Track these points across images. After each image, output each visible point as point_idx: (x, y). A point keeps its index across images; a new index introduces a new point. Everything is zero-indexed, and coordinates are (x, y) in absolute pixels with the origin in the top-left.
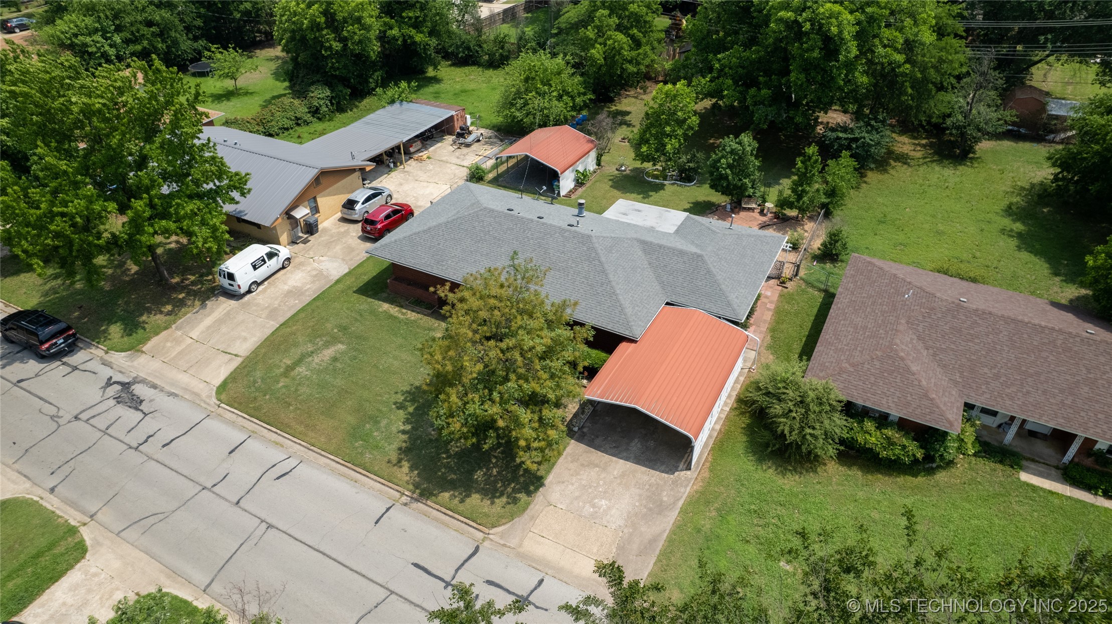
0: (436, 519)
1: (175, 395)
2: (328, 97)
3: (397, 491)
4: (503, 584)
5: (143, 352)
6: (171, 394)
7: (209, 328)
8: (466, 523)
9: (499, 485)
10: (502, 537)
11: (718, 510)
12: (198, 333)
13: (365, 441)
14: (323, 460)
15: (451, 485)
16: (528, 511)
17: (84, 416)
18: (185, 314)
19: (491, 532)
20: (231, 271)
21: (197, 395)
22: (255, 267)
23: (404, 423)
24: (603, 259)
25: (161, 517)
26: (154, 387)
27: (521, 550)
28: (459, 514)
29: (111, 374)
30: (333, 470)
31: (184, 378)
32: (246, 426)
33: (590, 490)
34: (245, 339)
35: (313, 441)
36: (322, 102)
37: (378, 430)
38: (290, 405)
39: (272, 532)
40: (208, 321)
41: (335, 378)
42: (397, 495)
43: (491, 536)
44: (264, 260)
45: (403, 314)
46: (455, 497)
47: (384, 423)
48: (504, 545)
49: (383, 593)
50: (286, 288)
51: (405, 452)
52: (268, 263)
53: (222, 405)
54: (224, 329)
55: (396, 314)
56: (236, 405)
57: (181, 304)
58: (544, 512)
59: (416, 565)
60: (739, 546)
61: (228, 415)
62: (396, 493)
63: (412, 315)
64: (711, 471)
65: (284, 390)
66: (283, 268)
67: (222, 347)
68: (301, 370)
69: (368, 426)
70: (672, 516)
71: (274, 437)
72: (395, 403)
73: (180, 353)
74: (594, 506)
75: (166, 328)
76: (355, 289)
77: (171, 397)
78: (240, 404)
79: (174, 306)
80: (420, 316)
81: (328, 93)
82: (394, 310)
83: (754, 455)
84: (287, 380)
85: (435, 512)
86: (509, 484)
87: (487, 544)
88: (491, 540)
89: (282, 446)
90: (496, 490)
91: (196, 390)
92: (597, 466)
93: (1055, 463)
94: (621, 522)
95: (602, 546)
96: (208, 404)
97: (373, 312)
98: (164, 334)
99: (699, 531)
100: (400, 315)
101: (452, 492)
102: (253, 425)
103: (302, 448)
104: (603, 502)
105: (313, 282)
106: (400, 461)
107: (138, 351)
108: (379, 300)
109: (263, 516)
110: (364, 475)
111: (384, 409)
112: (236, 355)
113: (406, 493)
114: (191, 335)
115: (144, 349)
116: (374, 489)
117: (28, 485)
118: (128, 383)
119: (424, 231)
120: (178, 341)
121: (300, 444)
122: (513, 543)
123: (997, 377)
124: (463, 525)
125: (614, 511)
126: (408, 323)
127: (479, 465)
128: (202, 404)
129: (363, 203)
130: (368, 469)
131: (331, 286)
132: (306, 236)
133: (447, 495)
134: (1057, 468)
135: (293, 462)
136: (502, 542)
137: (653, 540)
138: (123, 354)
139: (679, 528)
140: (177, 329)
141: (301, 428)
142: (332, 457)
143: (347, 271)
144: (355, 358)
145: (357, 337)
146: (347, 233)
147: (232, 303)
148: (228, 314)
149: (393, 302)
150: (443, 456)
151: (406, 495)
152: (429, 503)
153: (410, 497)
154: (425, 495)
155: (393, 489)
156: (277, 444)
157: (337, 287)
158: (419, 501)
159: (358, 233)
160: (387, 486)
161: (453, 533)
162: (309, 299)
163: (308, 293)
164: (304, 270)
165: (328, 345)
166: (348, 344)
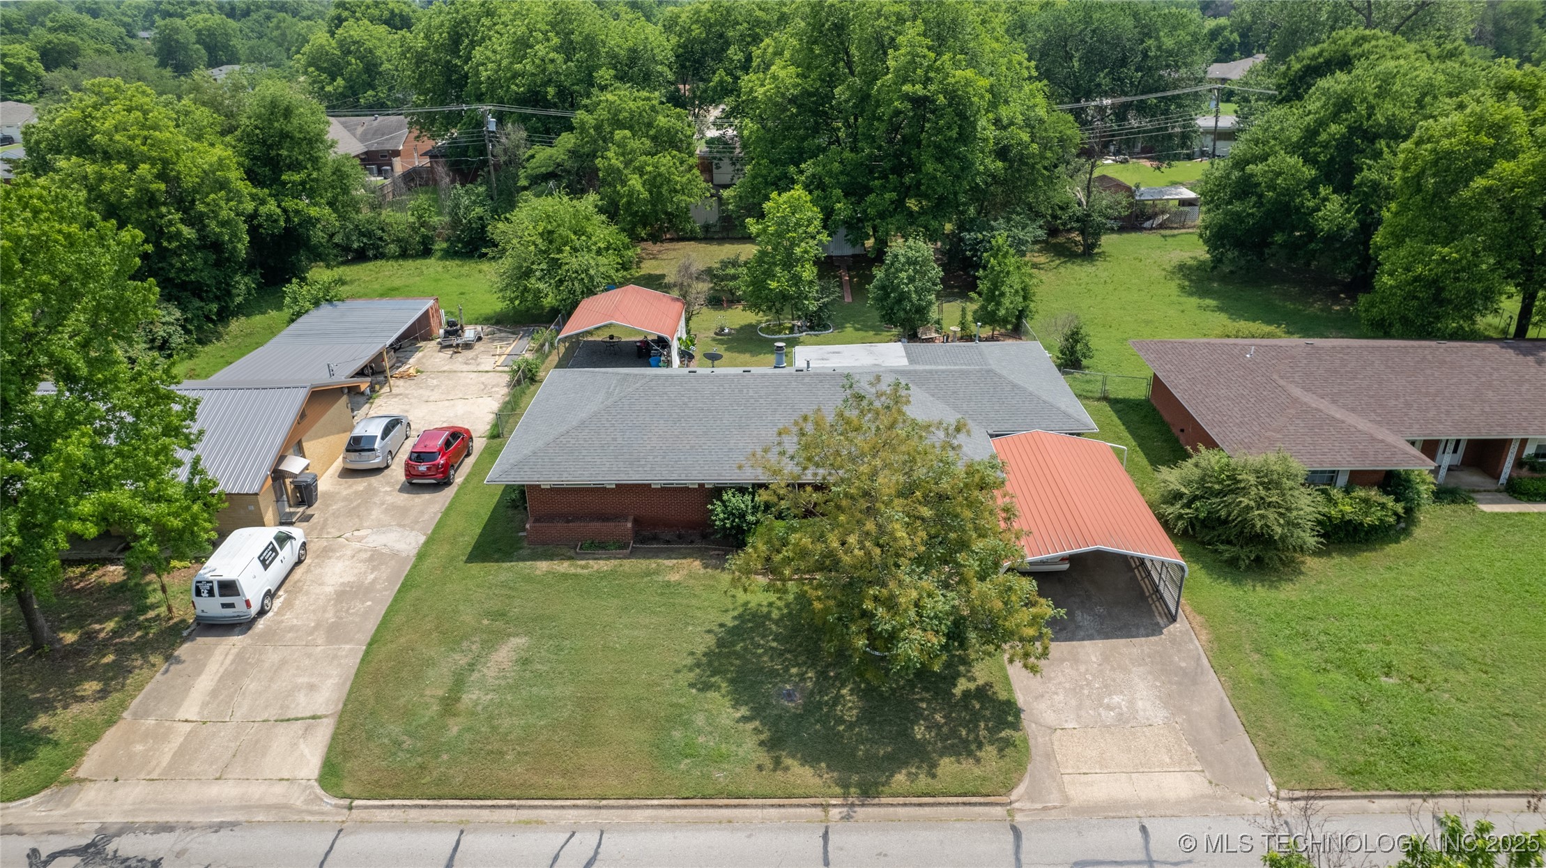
0: (912, 820)
1: (233, 825)
2: (178, 320)
3: (814, 805)
4: (1100, 857)
5: (81, 781)
6: (218, 828)
7: (214, 693)
8: (965, 804)
9: (964, 733)
10: (1032, 800)
11: (1255, 651)
12: (196, 709)
13: (692, 755)
14: (640, 815)
15: (894, 762)
16: (1033, 751)
18: (139, 688)
19: (1013, 798)
20: (227, 576)
21: (285, 807)
22: (265, 564)
23: (734, 707)
26: (168, 828)
27: (1072, 804)
28: (944, 795)
29: (33, 845)
31: (228, 791)
32: (437, 819)
33: (1086, 692)
34: (312, 687)
35: (598, 791)
36: (171, 329)
37: (698, 733)
38: (501, 753)
40: (205, 683)
41: (550, 686)
42: (818, 812)
43: (1016, 805)
44: (274, 550)
45: (583, 567)
46: (916, 775)
47: (700, 720)
48: (1045, 809)
51: (773, 744)
52: (282, 554)
53: (356, 803)
54: (251, 685)
55: (572, 570)
56: (391, 792)
57: (120, 671)
58: (1056, 743)
60: (1321, 678)
61: (384, 815)
62: (814, 810)
63: (604, 565)
64: (1200, 613)
65: (468, 736)
66: (299, 562)
67: (272, 713)
68: (469, 698)
69: (677, 734)
70: (1212, 680)
71: (512, 815)
72: (692, 685)
73: (179, 753)
74: (1109, 708)
75: (110, 723)
76: (464, 558)
77: (222, 833)
78: (398, 786)
79: (106, 680)
80: (616, 562)
81: (178, 314)
82: (563, 567)
83: (1225, 579)
84: (459, 720)
85: (900, 810)
86: (977, 726)
87: (1021, 818)
88: (1021, 810)
89: (542, 823)
90: (966, 742)
91: (271, 800)
93: (1494, 487)
94: (1163, 713)
95: (1170, 751)
96: (322, 813)
97: (529, 579)
98: (111, 735)
99: (1262, 682)
100: (579, 571)
101: (904, 771)
102: (452, 813)
103: (583, 812)
104: (1117, 699)
105: (375, 569)
106: (777, 762)
107: (69, 782)
108: (524, 559)
110: (735, 806)
111: (682, 701)
112: (314, 717)
113: (833, 801)
114: (181, 715)
115: (81, 774)
116: (771, 820)
118: (93, 844)
119: (576, 428)
120: (159, 736)
121: (575, 807)
122: (1054, 799)
123: (1408, 405)
124: (961, 808)
125: (1140, 704)
126: (603, 576)
127: (907, 719)
128: (308, 818)
129: (383, 438)
130: (736, 795)
131: (414, 567)
132: (301, 510)
133: (900, 777)
134: (1498, 491)
135: (585, 840)
136: (1039, 806)
137: (1222, 717)
138: (31, 799)
140: (136, 716)
141: (556, 781)
142: (655, 802)
143: (422, 539)
144: (559, 649)
145: (533, 620)
146: (372, 492)
147: (235, 642)
148: (240, 658)
149: (549, 557)
150: (841, 728)
151: (834, 806)
152: (884, 800)
153: (843, 805)
154: (868, 792)
155: (805, 806)
156: (528, 823)
157: (428, 563)
158: (863, 805)
159: (393, 486)
160: (791, 806)
161: (958, 825)
162: (390, 593)
163: (380, 587)
164: (340, 557)
165: (491, 645)
166: (527, 633)
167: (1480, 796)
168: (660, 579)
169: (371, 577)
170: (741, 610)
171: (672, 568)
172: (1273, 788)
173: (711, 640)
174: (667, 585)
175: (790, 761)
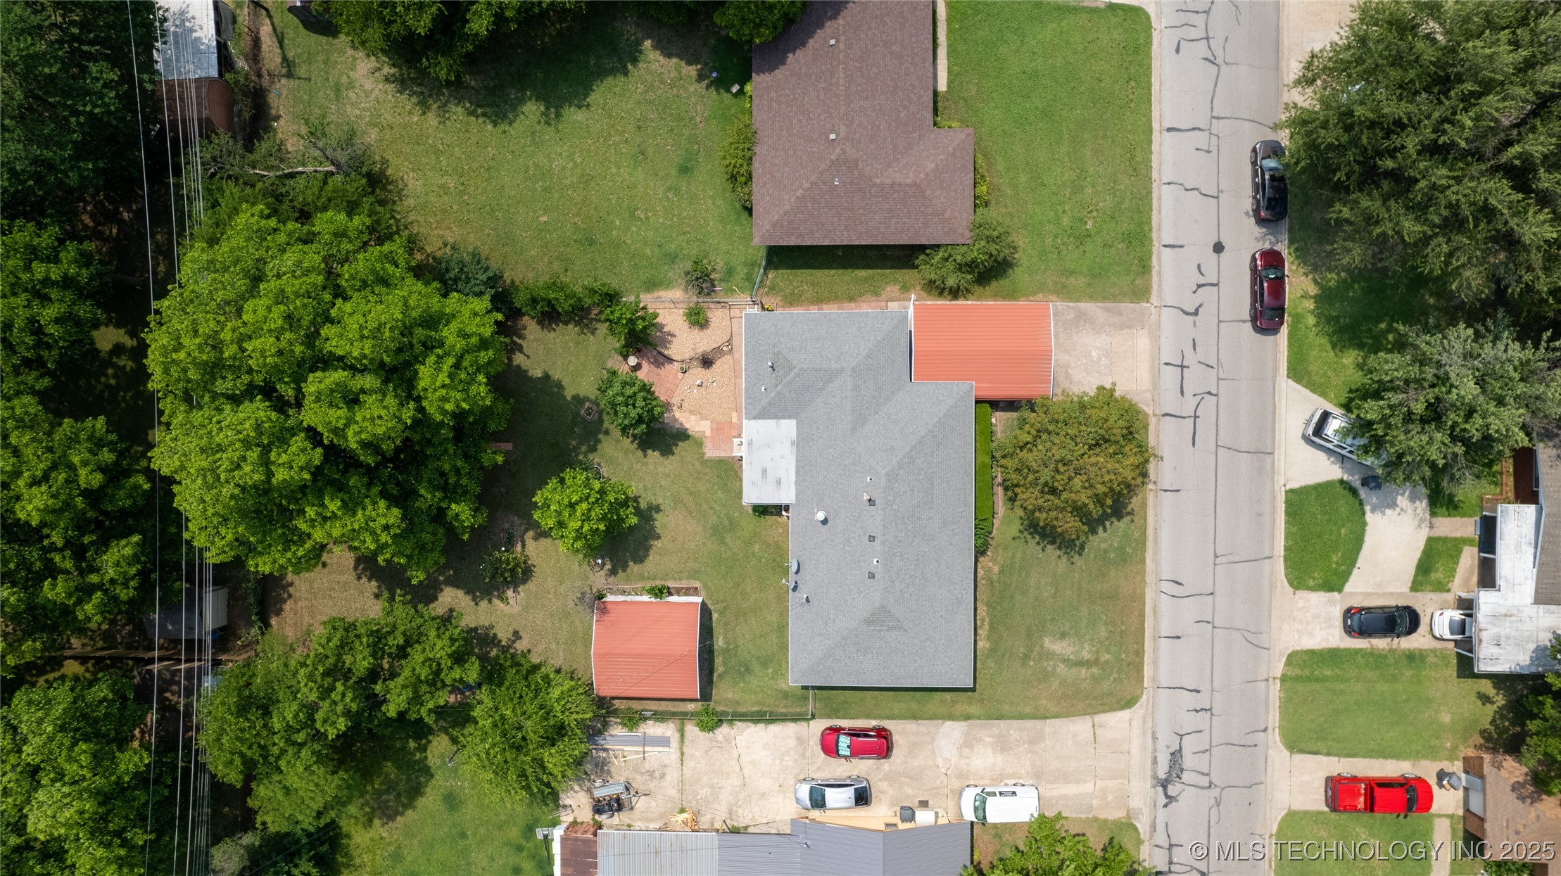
1: (1154, 733)
5: (1128, 812)
6: (1155, 738)
7: (1078, 780)
10: (1149, 404)
11: (1068, 278)
13: (1124, 548)
17: (1204, 781)
19: (1149, 414)
24: (908, 449)
25: (1246, 634)
26: (1154, 761)
27: (1151, 388)
29: (1161, 810)
30: (1155, 553)
31: (1135, 746)
32: (1153, 650)
33: (1088, 367)
34: (1073, 736)
37: (1111, 545)
38: (1121, 632)
39: (1219, 553)
42: (1151, 493)
43: (1152, 413)
48: (1153, 400)
49: (1221, 450)
50: (999, 758)
51: (1120, 516)
53: (1144, 687)
54: (1072, 767)
58: (1120, 388)
59: (1194, 444)
61: (1151, 673)
62: (1150, 495)
67: (1091, 748)
68: (1086, 655)
69: (1112, 555)
70: (1083, 306)
72: (1081, 554)
73: (1114, 778)
74: (1100, 359)
75: (1096, 819)
77: (1158, 735)
80: (980, 603)
87: (1157, 412)
88: (1153, 409)
91: (1141, 723)
92: (1067, 372)
94: (1104, 336)
95: (1127, 339)
96: (1149, 699)
98: (1101, 816)
99: (1090, 284)
100: (987, 623)
102: (1150, 644)
104: (1094, 354)
105: (979, 740)
106: (1129, 514)
107: (1128, 817)
109: (1212, 567)
112: (1094, 727)
113: (1147, 488)
114: (1092, 791)
115: (1125, 815)
117: (1271, 752)
118: (1162, 786)
120: (1103, 795)
122: (1149, 396)
125: (1097, 345)
128: (1150, 704)
135: (1165, 586)
136: (1152, 403)
139: (1092, 298)
140: (1093, 811)
143: (949, 722)
144: (1052, 621)
145: (1030, 639)
156: (1155, 612)
159: (882, 765)
162: (1003, 724)
163: (997, 732)
164: (967, 765)
165: (1050, 655)
166: (1041, 638)
169: (987, 739)
170: (1026, 533)
173: (1050, 548)
174: (1001, 572)
175: (1129, 509)
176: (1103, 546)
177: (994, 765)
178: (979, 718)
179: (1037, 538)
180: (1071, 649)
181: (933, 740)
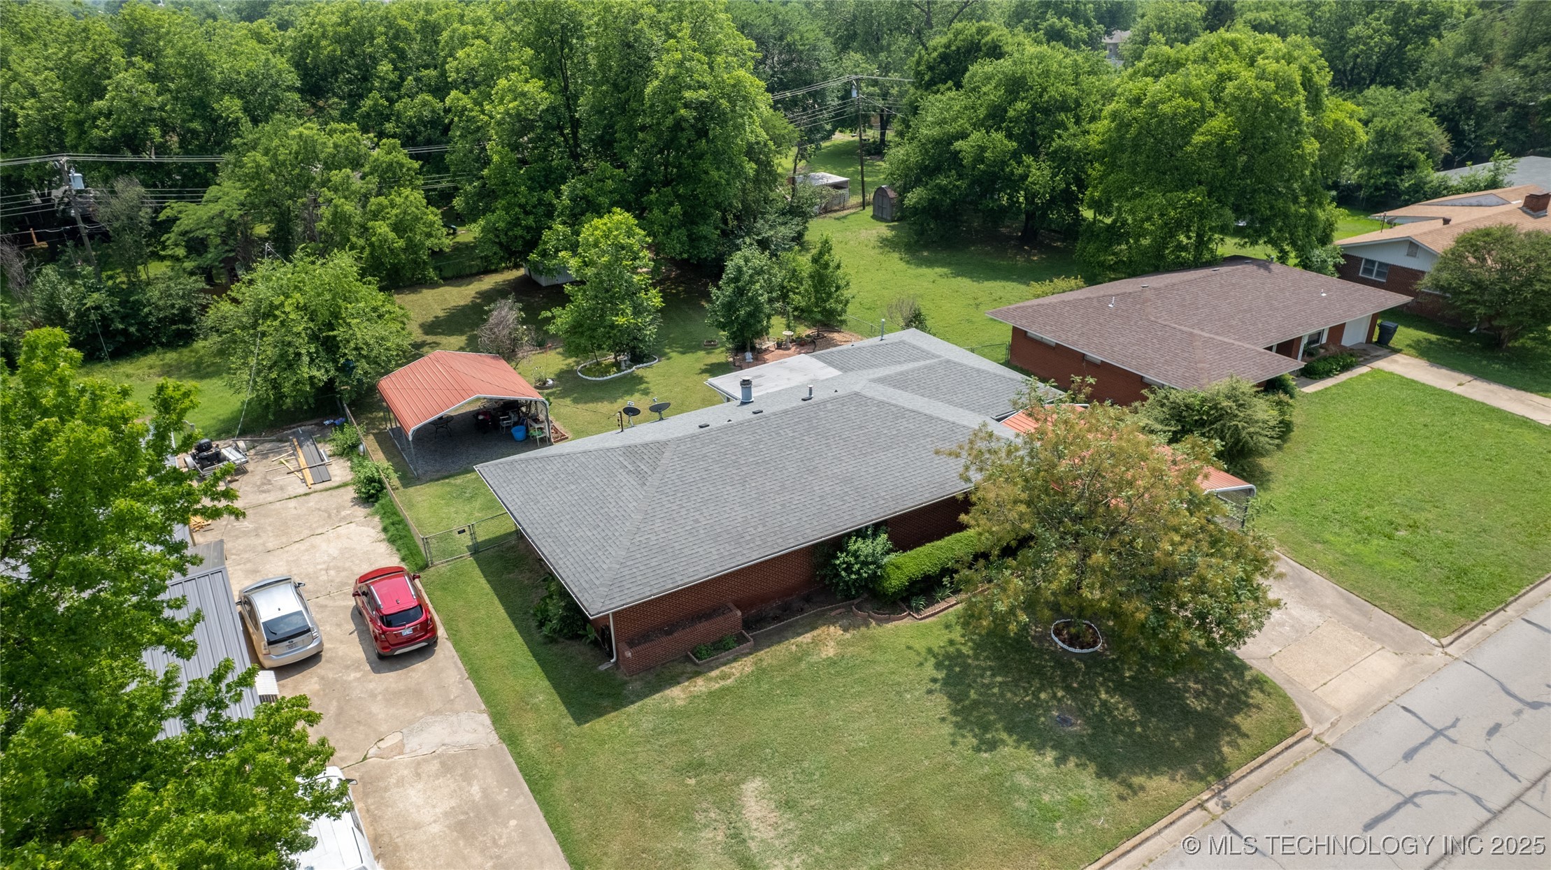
3: (1194, 808)
8: (1287, 749)
9: (1224, 689)
10: (1322, 720)
13: (1056, 817)
16: (1276, 681)
19: (1308, 726)
27: (1344, 712)
28: (1270, 748)
42: (1201, 813)
43: (1316, 731)
46: (1234, 742)
48: (1333, 724)
55: (714, 686)
58: (1283, 668)
59: (1367, 827)
62: (1197, 812)
63: (742, 667)
69: (1020, 804)
72: (978, 750)
74: (1280, 624)
76: (570, 721)
82: (700, 685)
85: (1251, 778)
86: (1225, 680)
87: (1327, 739)
88: (1323, 734)
90: (1234, 697)
94: (1314, 613)
95: (1349, 641)
101: (1224, 742)
105: (466, 779)
106: (1129, 786)
110: (1140, 844)
111: (986, 769)
113: (1203, 797)
116: (1178, 841)
122: (1330, 714)
123: (1243, 322)
124: (1288, 754)
127: (1175, 697)
133: (1226, 749)
136: (1328, 725)
137: (1349, 601)
143: (484, 719)
149: (674, 681)
150: (1139, 729)
151: (1207, 800)
152: (1237, 774)
153: (1213, 797)
154: (1219, 773)
155: (1188, 813)
157: (531, 743)
158: (1226, 788)
159: (358, 669)
160: (1179, 818)
161: (1302, 768)
162: (525, 798)
163: (501, 796)
164: (401, 783)
165: (730, 804)
166: (753, 773)
167: (1524, 594)
168: (815, 659)
169: (475, 790)
171: (814, 641)
172: (1434, 641)
174: (832, 662)
175: (1137, 780)
176: (1024, 781)
177: (417, 827)
178: (517, 756)
179: (940, 675)
180: (769, 834)
181: (438, 712)
